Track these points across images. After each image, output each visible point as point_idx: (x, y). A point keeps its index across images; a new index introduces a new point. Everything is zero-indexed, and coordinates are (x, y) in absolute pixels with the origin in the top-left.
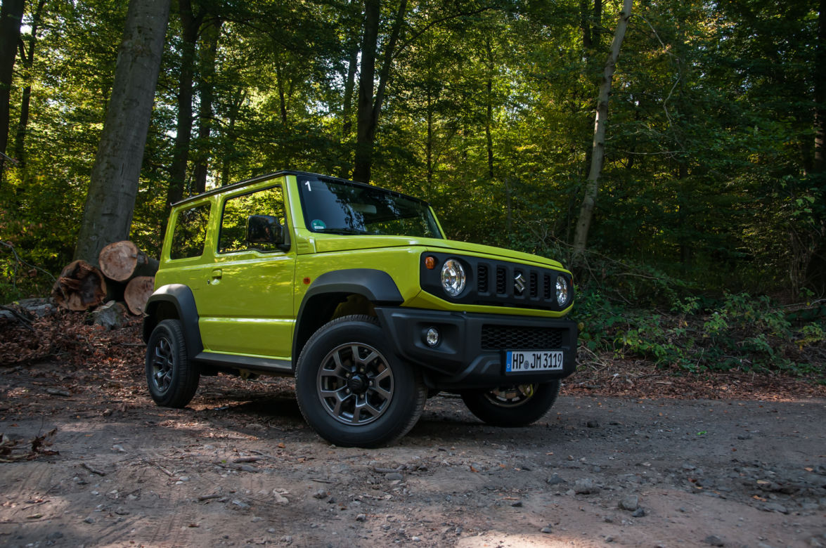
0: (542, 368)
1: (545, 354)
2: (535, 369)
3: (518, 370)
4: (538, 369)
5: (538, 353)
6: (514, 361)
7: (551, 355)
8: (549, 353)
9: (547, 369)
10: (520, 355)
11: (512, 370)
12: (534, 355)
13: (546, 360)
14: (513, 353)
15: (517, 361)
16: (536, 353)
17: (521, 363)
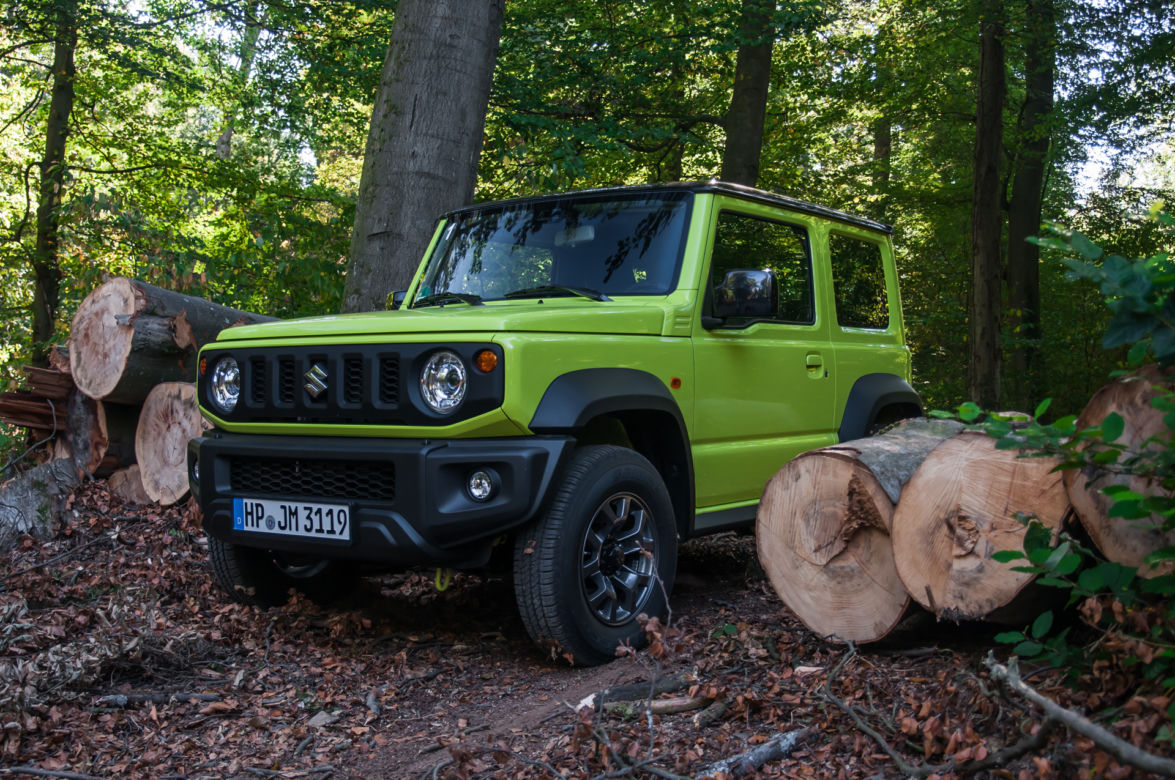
0: (302, 532)
1: (306, 508)
2: (287, 532)
3: (255, 529)
4: (294, 532)
5: (293, 505)
6: (247, 513)
7: (319, 511)
8: (315, 507)
9: (313, 534)
10: (258, 505)
11: (246, 528)
12: (283, 507)
13: (309, 517)
14: (245, 501)
15: (251, 513)
16: (287, 504)
17: (258, 518)
